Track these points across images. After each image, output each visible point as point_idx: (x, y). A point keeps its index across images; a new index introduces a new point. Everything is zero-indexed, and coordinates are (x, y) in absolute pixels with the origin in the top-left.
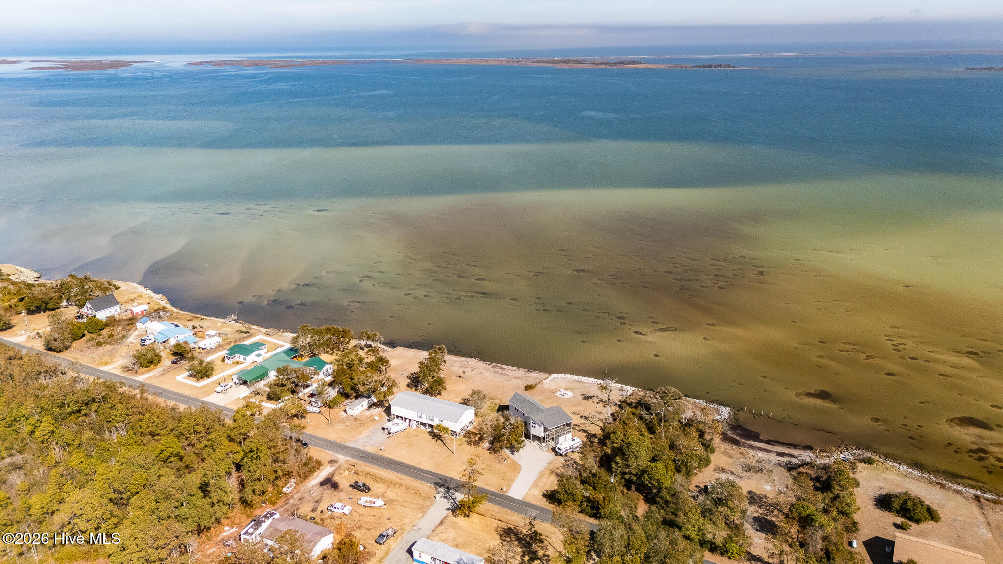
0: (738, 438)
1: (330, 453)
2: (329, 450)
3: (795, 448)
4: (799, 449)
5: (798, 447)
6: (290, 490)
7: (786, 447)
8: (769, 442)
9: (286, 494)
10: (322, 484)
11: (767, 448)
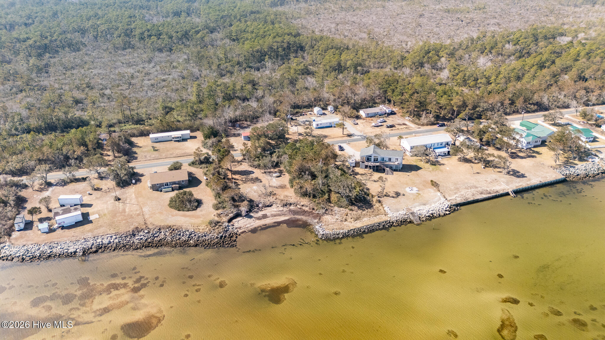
0: (296, 216)
3: (261, 227)
4: (258, 227)
5: (260, 228)
7: (266, 225)
11: (275, 218)
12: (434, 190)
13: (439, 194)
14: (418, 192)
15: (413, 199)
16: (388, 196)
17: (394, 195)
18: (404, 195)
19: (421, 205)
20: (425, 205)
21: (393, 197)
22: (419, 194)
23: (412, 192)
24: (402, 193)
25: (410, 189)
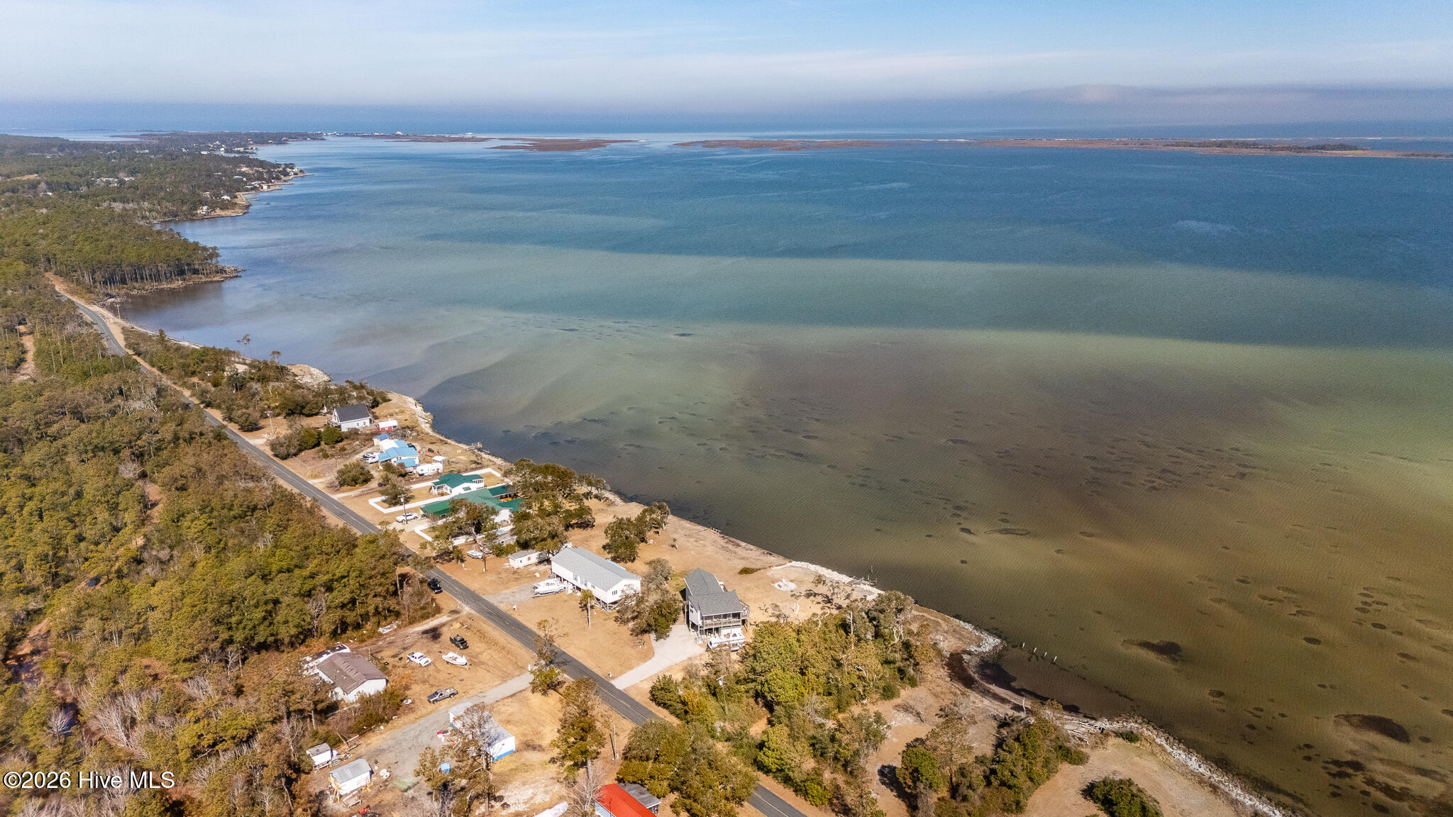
0: (977, 679)
1: (460, 602)
2: (460, 599)
4: (1055, 707)
5: (1057, 705)
6: (386, 631)
8: (1019, 692)
9: (381, 634)
10: (425, 632)
11: (1006, 697)
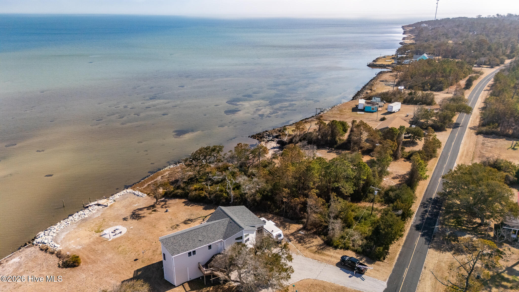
12: (69, 250)
13: (59, 247)
14: (102, 233)
15: (107, 220)
16: (148, 208)
17: (140, 212)
18: (125, 219)
19: (90, 217)
20: (84, 220)
21: (141, 209)
22: (98, 232)
23: (112, 229)
24: (130, 221)
25: (117, 232)
